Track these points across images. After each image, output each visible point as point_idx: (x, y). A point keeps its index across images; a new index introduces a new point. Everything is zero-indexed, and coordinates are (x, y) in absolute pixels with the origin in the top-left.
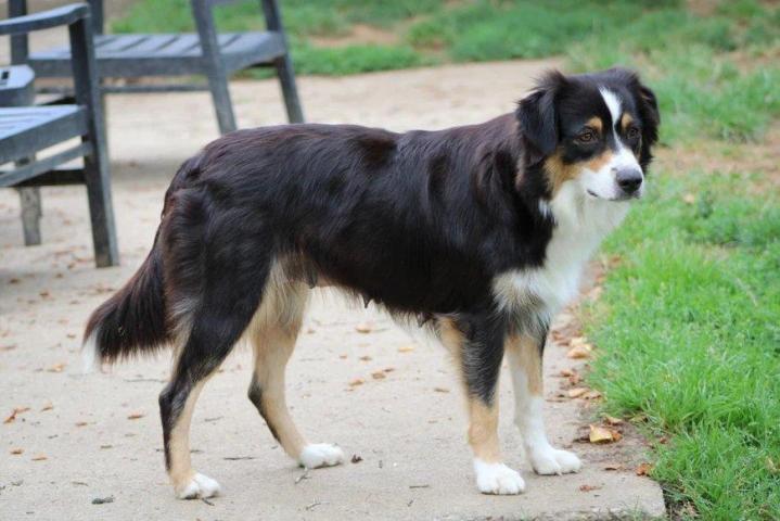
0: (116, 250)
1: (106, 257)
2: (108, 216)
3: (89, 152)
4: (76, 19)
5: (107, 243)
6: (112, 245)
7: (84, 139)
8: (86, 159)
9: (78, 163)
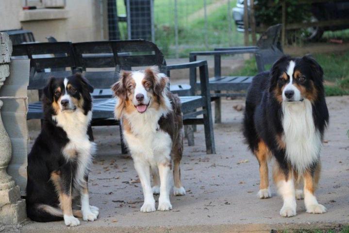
0: (214, 148)
1: (210, 150)
2: (212, 135)
3: (206, 113)
4: (202, 65)
5: (211, 145)
6: (213, 146)
7: (204, 108)
8: (204, 115)
9: (201, 116)
